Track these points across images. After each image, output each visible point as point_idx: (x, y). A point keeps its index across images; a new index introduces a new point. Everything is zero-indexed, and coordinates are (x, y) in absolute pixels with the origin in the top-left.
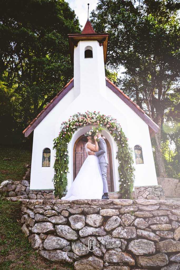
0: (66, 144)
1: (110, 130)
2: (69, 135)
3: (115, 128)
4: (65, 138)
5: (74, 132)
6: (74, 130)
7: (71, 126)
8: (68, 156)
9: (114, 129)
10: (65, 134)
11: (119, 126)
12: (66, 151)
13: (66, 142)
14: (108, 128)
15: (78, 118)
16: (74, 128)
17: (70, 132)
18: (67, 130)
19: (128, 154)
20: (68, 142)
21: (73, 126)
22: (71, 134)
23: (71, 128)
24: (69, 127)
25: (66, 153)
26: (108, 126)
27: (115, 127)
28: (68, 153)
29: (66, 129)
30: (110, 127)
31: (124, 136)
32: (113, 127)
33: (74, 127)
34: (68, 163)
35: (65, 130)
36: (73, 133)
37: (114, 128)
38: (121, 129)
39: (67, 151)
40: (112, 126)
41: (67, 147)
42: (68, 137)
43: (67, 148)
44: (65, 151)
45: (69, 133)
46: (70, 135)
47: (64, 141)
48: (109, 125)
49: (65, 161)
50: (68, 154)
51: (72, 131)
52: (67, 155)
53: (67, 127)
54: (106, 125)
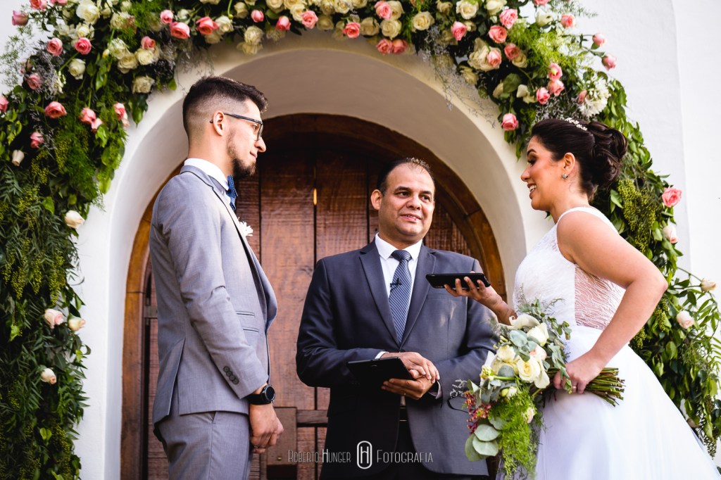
0: (63, 225)
1: (503, 105)
2: (92, 133)
3: (558, 84)
4: (50, 163)
5: (138, 105)
6: (143, 83)
7: (117, 46)
8: (77, 343)
9: (542, 92)
10: (52, 124)
11: (597, 66)
12: (59, 297)
13: (63, 205)
14: (487, 81)
16: (142, 70)
17: (100, 100)
18: (71, 81)
19: (667, 339)
20: (82, 205)
21: (134, 47)
22: (114, 128)
23: (114, 63)
24: (90, 59)
25: (54, 316)
26: (485, 57)
27: (556, 69)
28: (74, 312)
29: (66, 72)
30: (506, 67)
31: (645, 164)
32: (531, 68)
33: (147, 56)
34: (77, 412)
35: (57, 82)
36: (135, 115)
37: (545, 82)
38: (617, 94)
39: (69, 294)
40: (520, 62)
41: (68, 251)
42: (83, 151)
43: (67, 265)
44: (46, 291)
45: (89, 113)
46: (103, 135)
47: (44, 191)
48: (495, 54)
49: (46, 388)
50: (74, 322)
51: (119, 98)
52: (64, 338)
53: (71, 52)
54: (464, 47)
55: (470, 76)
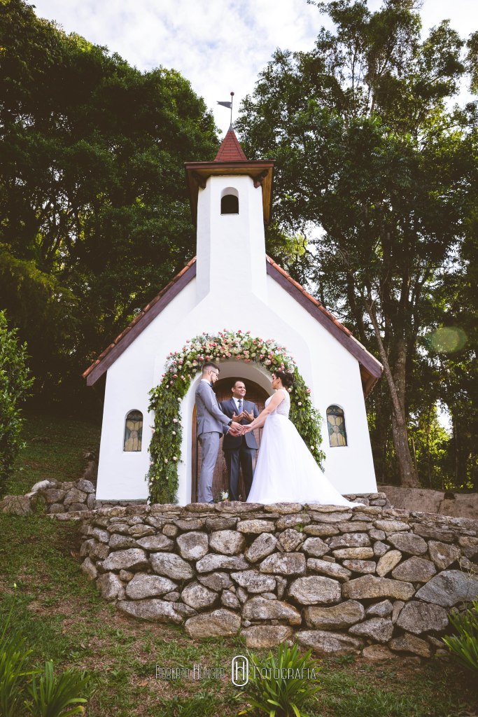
0: (177, 401)
1: (272, 372)
2: (183, 381)
3: (283, 367)
4: (174, 387)
5: (193, 375)
6: (194, 370)
7: (188, 362)
8: (180, 426)
9: (280, 369)
10: (174, 379)
11: (292, 363)
12: (176, 416)
13: (177, 397)
14: (268, 367)
15: (203, 344)
16: (194, 367)
17: (185, 374)
18: (179, 370)
19: (308, 422)
20: (182, 397)
21: (192, 362)
22: (188, 379)
23: (187, 366)
24: (182, 365)
25: (175, 420)
26: (268, 362)
27: (282, 363)
28: (180, 420)
29: (178, 368)
30: (272, 364)
31: (303, 384)
32: (278, 364)
33: (195, 364)
34: (180, 441)
35: (176, 370)
36: (193, 377)
37: (280, 367)
38: (296, 369)
39: (179, 416)
40: (275, 363)
41: (178, 406)
42: (181, 385)
43: (178, 410)
44: (173, 415)
45: (182, 377)
46: (186, 381)
47: (173, 393)
48: (269, 361)
49: (174, 436)
50: (180, 422)
51: (189, 373)
52: (177, 425)
53: (178, 364)
54: (263, 360)
55: (265, 366)
